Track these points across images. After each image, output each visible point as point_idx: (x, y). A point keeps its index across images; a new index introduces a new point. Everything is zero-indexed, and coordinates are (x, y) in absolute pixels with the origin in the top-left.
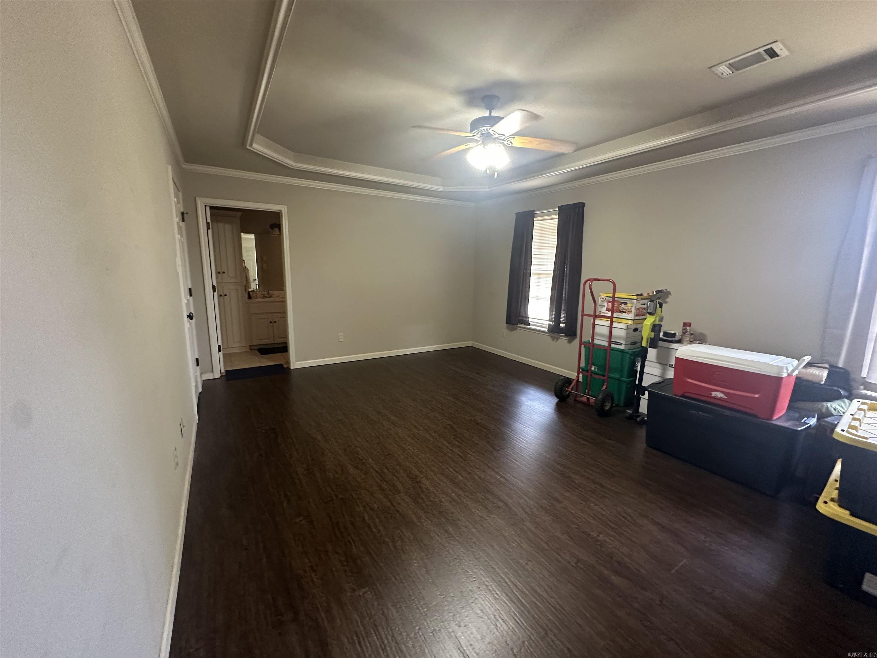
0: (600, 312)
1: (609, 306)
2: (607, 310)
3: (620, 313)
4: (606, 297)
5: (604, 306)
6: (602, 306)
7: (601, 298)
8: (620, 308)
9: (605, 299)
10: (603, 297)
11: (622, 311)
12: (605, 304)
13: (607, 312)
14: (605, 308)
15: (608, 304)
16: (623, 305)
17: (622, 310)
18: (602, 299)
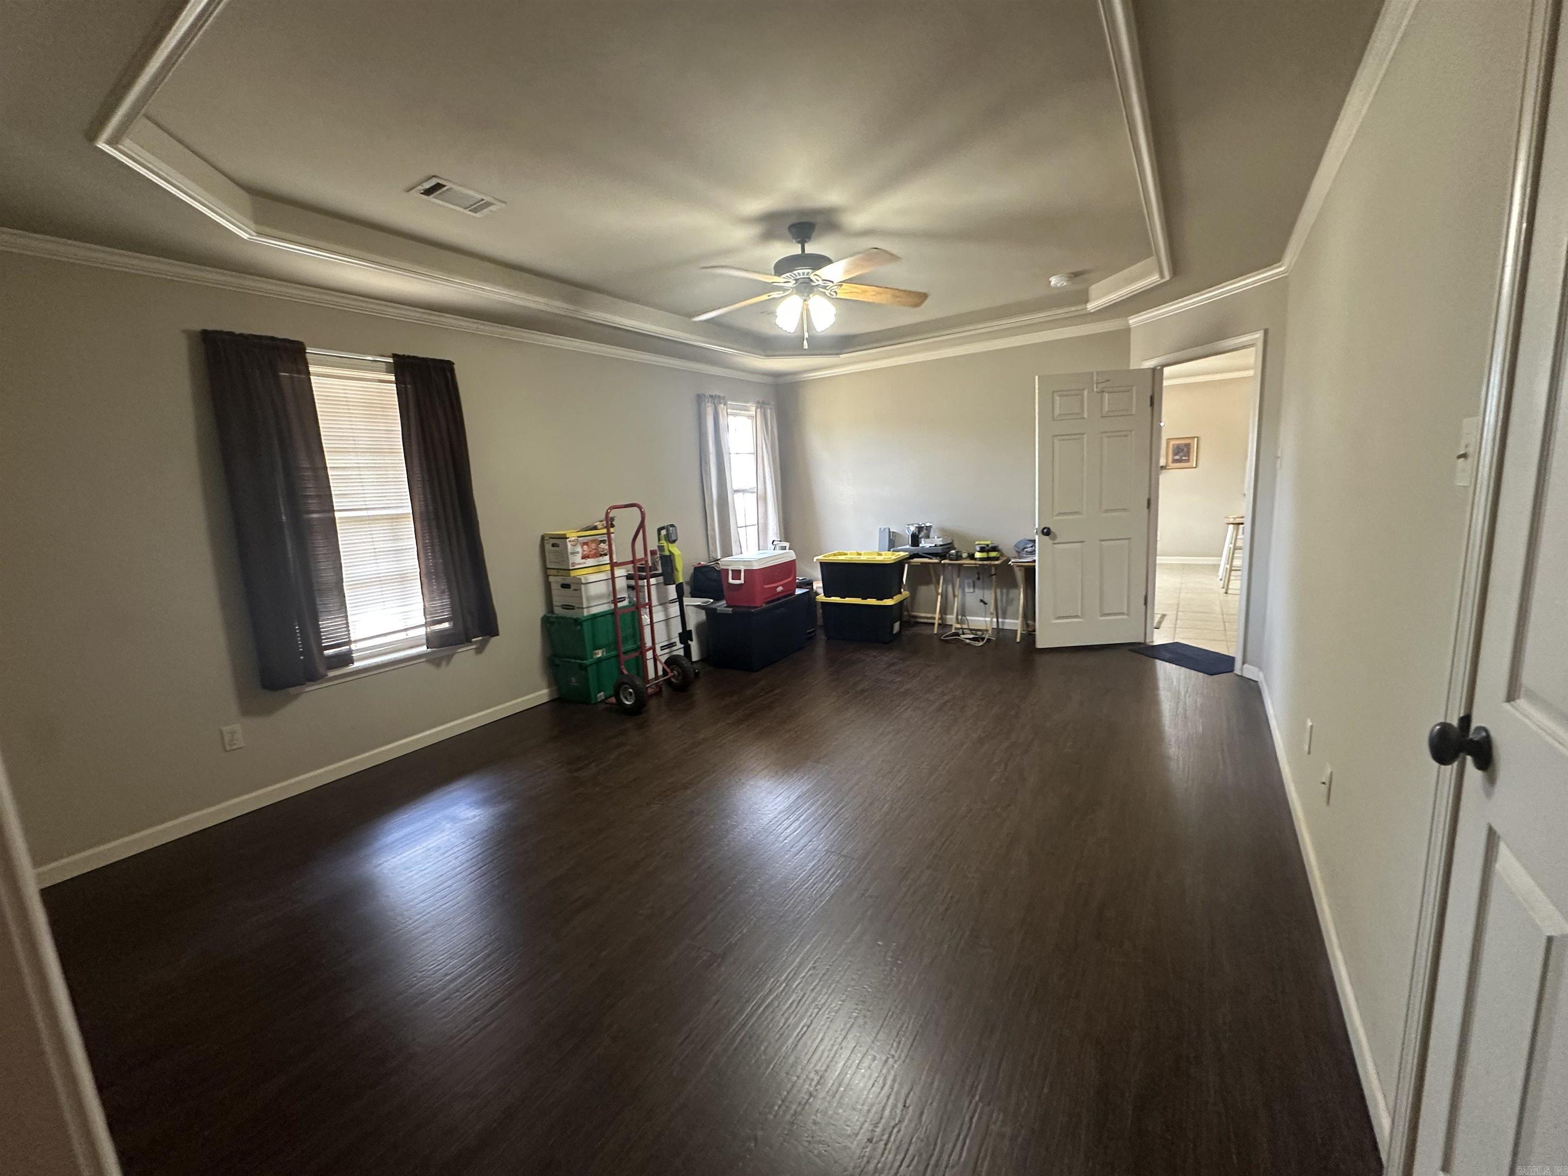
0: (574, 564)
1: (584, 551)
2: (583, 558)
3: (601, 558)
4: (579, 537)
5: (578, 553)
6: (573, 553)
7: (570, 541)
8: (600, 550)
9: (578, 541)
10: (573, 539)
11: (602, 553)
12: (579, 549)
13: (584, 560)
14: (580, 555)
15: (582, 547)
16: (602, 544)
17: (602, 551)
18: (572, 543)
